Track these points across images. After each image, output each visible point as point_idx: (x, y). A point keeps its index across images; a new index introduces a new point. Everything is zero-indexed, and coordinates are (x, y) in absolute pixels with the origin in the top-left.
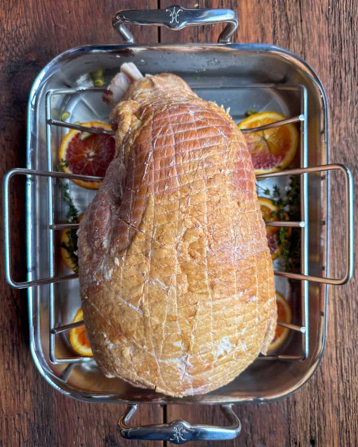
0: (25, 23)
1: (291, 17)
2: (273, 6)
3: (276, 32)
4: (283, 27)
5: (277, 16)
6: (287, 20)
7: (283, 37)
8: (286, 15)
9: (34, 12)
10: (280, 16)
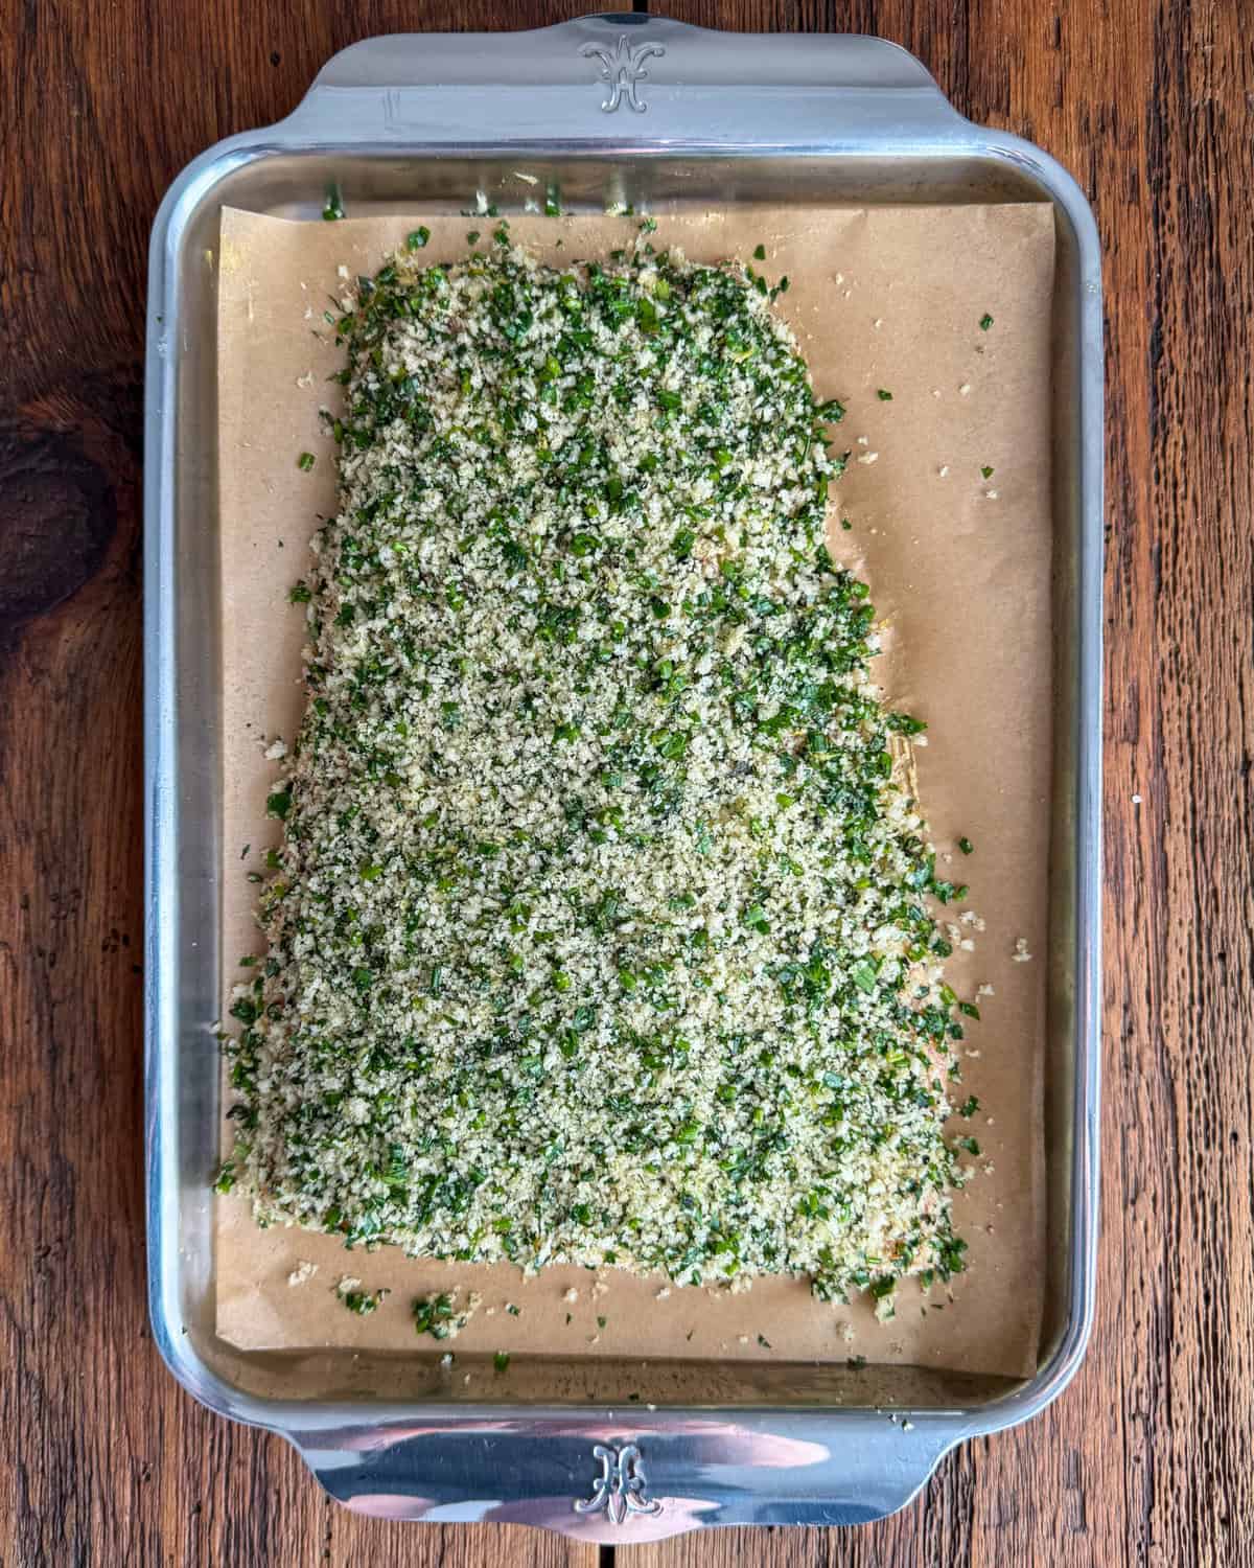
0: (28, 260)
1: (1238, 277)
2: (1159, 220)
3: (1168, 338)
4: (1199, 318)
5: (1175, 268)
6: (1218, 291)
7: (1197, 365)
8: (1215, 264)
9: (66, 211)
10: (1188, 269)
